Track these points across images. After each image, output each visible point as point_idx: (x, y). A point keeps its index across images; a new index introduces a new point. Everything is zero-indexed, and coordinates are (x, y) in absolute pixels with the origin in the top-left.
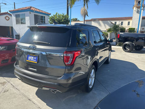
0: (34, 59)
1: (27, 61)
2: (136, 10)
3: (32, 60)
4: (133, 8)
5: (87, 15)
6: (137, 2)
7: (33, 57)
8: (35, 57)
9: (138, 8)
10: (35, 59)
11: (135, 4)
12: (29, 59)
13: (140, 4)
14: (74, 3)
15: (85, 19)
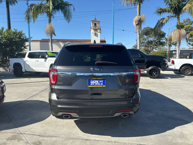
0: (100, 83)
1: (90, 86)
2: (94, 32)
3: (96, 84)
4: (91, 30)
5: (55, 35)
6: (94, 24)
7: (97, 81)
8: (100, 80)
9: (96, 30)
10: (102, 83)
11: (92, 26)
12: (91, 84)
13: (96, 26)
14: (37, 17)
15: (52, 39)
